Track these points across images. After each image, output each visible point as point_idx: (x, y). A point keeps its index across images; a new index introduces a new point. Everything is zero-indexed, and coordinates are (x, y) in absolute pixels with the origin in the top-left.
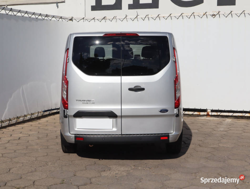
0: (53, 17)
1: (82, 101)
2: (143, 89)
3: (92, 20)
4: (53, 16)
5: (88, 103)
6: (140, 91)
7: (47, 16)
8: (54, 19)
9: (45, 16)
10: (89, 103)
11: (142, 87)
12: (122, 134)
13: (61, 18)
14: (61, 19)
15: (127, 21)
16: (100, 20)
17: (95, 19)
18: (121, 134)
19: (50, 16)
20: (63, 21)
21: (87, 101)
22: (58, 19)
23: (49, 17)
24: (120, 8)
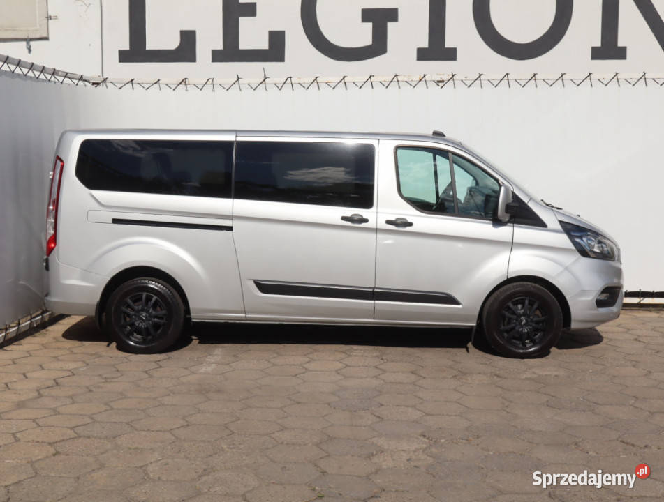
0: (65, 77)
3: (153, 84)
4: (65, 74)
7: (54, 73)
8: (67, 81)
9: (52, 73)
13: (81, 78)
14: (81, 83)
15: (240, 90)
16: (173, 87)
17: (160, 82)
19: (60, 73)
20: (86, 86)
22: (76, 81)
23: (57, 75)
24: (192, 58)
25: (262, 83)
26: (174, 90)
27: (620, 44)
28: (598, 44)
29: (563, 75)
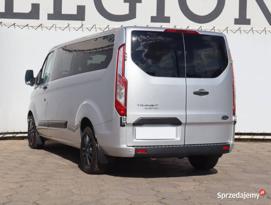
1: (145, 106)
2: (207, 93)
3: (25, 26)
5: (151, 108)
6: (204, 95)
10: (153, 108)
11: (206, 91)
12: (185, 144)
15: (70, 30)
16: (35, 28)
17: (28, 25)
18: (183, 144)
21: (150, 106)
24: (38, 18)
25: (80, 27)
26: (36, 29)
27: (248, 17)
28: (238, 17)
29: (227, 28)
